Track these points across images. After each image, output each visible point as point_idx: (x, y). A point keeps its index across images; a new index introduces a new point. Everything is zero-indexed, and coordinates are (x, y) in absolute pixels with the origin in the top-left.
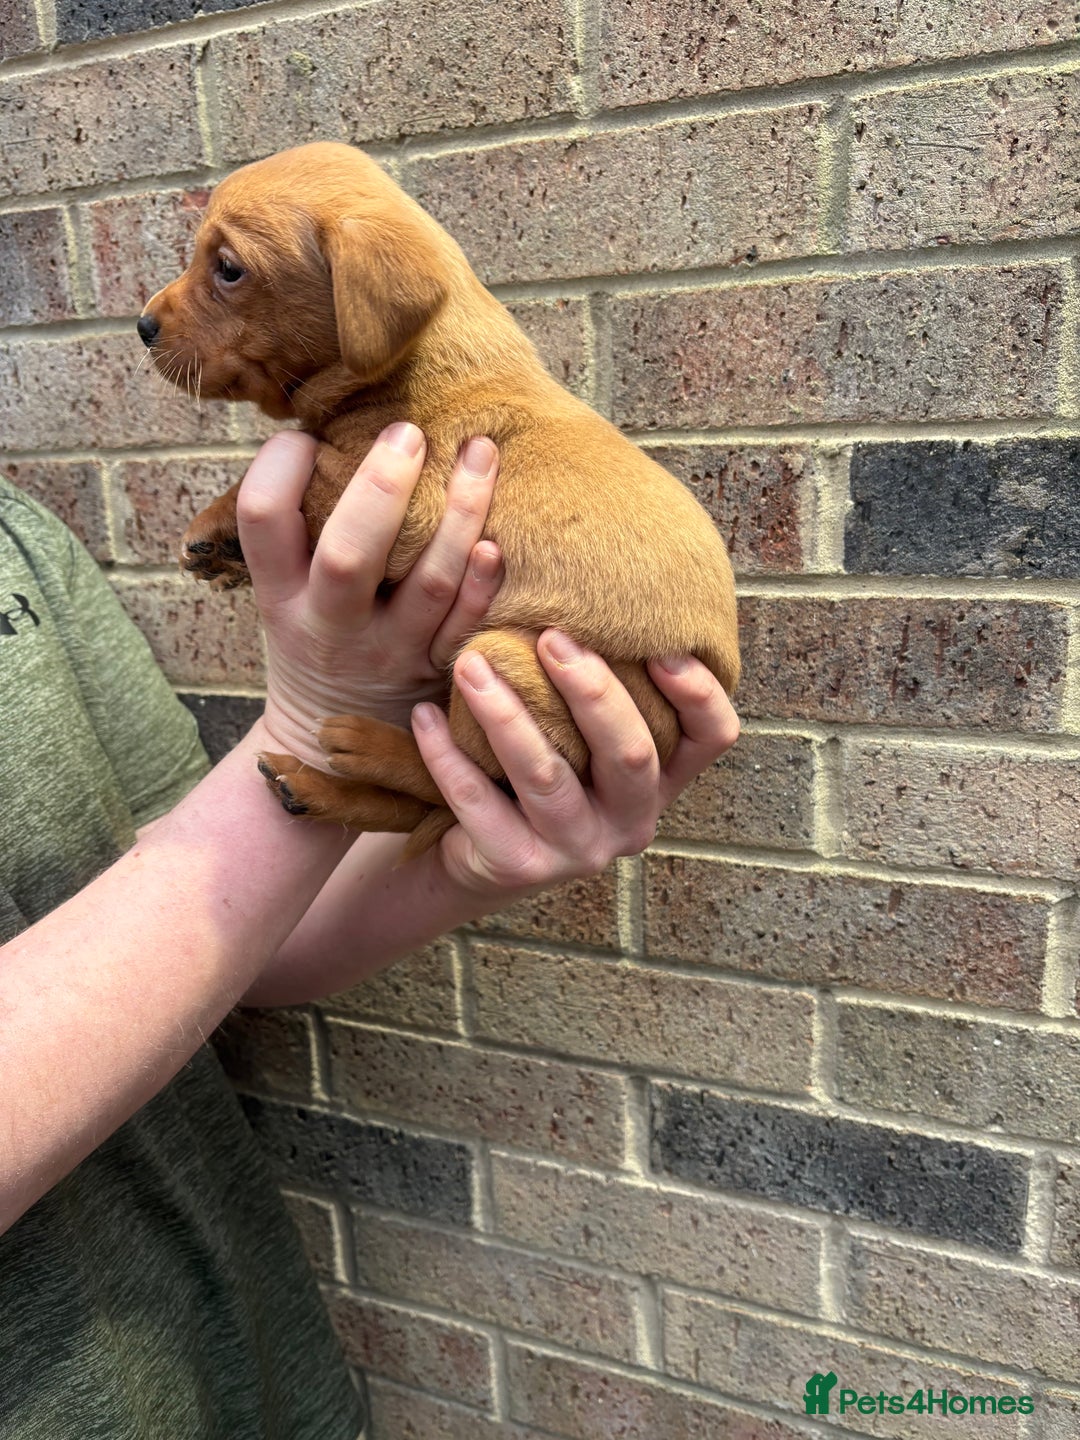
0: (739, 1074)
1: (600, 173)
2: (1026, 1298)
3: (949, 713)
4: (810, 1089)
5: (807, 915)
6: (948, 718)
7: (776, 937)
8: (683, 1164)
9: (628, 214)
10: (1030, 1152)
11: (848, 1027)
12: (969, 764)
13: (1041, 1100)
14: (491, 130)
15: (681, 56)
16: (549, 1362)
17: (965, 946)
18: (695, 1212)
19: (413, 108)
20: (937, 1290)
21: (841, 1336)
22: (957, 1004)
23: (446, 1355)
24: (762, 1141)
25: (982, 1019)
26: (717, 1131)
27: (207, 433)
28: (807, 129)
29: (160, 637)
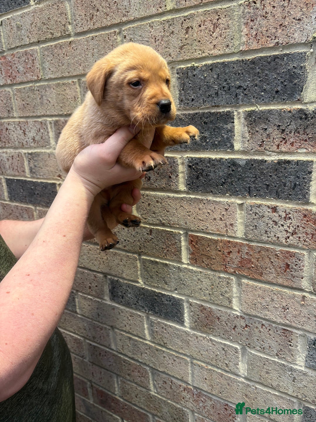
0: (124, 275)
1: (76, 49)
2: (187, 337)
3: (157, 185)
4: (139, 280)
5: (134, 236)
6: (157, 186)
7: (128, 241)
8: (115, 298)
9: (83, 59)
10: (183, 298)
11: (144, 264)
12: (162, 198)
13: (185, 285)
14: (55, 39)
15: (89, 20)
16: (95, 347)
17: (165, 244)
18: (119, 310)
19: (40, 34)
20: (168, 333)
21: (151, 344)
22: (166, 259)
23: (75, 344)
24: (130, 293)
25: (171, 263)
26: (121, 290)
27: (10, 115)
28: (115, 37)
29: (6, 165)
